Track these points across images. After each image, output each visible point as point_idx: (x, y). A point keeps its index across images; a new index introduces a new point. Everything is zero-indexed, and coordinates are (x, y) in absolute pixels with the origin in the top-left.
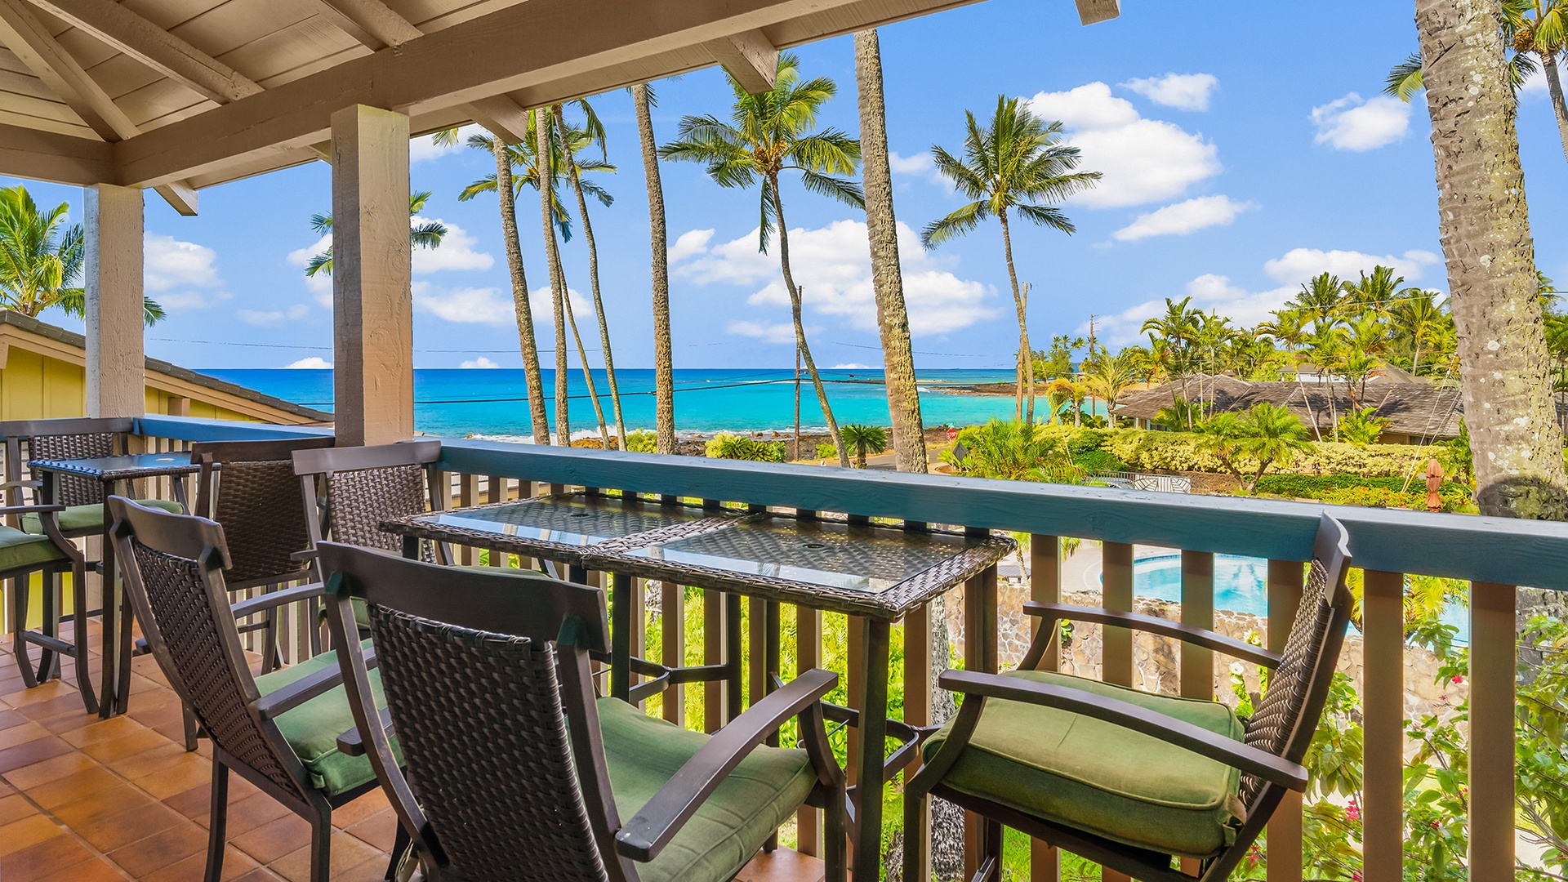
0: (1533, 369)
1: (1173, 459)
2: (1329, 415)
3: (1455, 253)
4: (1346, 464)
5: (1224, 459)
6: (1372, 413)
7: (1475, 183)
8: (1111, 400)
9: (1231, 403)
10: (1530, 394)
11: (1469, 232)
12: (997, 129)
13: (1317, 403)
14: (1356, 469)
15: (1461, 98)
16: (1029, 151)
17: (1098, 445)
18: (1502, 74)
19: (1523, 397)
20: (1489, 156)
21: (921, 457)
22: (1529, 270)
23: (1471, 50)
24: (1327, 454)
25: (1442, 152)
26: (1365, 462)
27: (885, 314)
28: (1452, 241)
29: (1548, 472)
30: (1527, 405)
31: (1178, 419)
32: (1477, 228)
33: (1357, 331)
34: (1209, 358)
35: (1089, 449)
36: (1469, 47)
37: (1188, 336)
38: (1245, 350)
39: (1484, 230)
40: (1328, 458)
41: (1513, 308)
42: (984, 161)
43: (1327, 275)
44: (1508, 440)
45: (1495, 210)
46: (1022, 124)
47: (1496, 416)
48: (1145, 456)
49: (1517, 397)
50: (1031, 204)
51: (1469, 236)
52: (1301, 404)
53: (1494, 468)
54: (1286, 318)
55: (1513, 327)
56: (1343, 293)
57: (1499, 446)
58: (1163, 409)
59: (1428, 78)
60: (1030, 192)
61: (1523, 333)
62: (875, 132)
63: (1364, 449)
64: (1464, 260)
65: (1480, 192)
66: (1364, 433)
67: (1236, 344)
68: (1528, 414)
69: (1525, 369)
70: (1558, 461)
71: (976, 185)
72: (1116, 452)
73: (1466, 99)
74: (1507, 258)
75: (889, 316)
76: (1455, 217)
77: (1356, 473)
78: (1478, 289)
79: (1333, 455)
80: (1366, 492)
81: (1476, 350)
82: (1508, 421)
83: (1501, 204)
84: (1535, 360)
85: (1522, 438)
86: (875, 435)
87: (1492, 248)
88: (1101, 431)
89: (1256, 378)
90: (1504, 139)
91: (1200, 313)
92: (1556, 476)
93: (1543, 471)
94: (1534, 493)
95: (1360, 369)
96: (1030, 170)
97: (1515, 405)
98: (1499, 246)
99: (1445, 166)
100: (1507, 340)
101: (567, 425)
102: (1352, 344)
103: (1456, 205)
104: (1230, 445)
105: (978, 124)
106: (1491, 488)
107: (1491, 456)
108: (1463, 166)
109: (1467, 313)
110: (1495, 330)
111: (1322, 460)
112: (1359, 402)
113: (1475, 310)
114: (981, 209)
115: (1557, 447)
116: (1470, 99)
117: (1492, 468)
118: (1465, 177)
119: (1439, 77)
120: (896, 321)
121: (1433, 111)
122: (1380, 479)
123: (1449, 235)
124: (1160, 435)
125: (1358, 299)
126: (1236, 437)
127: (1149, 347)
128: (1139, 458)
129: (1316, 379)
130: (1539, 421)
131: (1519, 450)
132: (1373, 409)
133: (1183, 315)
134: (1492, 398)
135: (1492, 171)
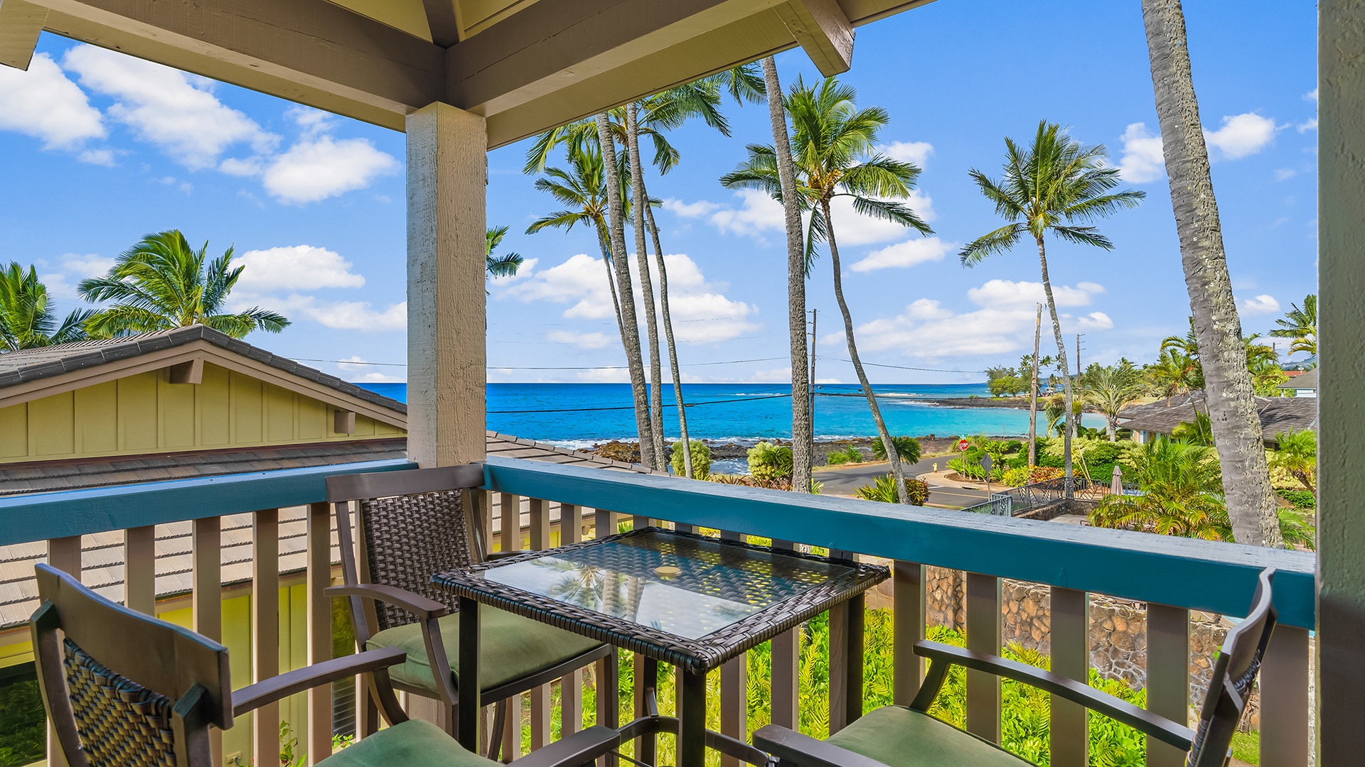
8: (1112, 414)
12: (1036, 152)
16: (1073, 174)
17: (1115, 458)
42: (1023, 185)
50: (1068, 226)
71: (1013, 208)
86: (911, 446)
105: (1019, 150)
114: (1016, 230)
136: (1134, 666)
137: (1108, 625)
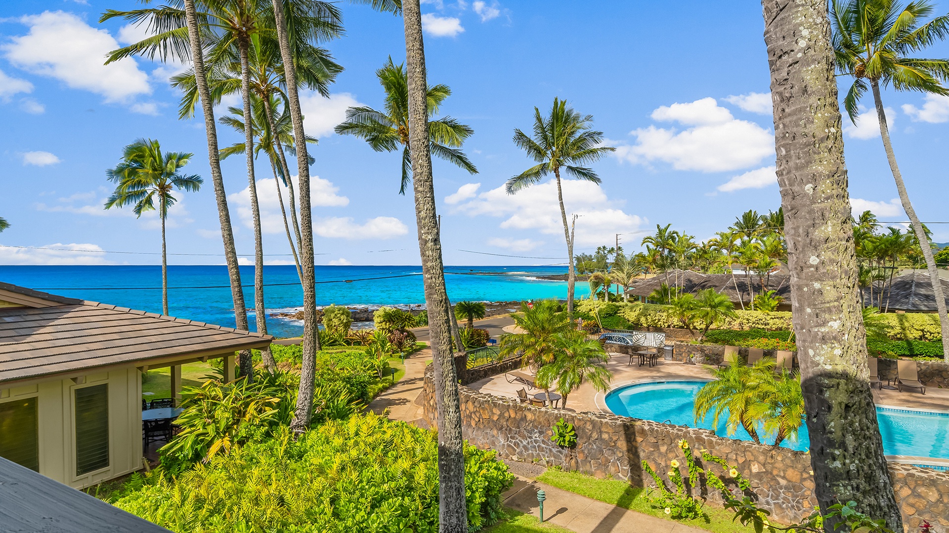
0: (844, 281)
1: (659, 320)
2: (749, 294)
3: (787, 183)
4: (758, 323)
5: (684, 323)
6: (774, 293)
7: (802, 123)
8: (625, 285)
9: (694, 287)
10: (842, 301)
11: (797, 164)
12: (553, 118)
13: (742, 287)
14: (763, 326)
15: (792, 51)
16: (573, 133)
17: (616, 313)
18: (825, 29)
19: (836, 304)
20: (813, 100)
21: (447, 334)
22: (843, 197)
23: (800, 9)
24: (747, 317)
25: (777, 98)
26: (769, 322)
27: (422, 232)
28: (784, 173)
29: (854, 367)
30: (840, 311)
31: (662, 296)
32: (803, 161)
33: (765, 244)
34: (682, 260)
35: (610, 315)
36: (798, 6)
37: (669, 247)
38: (704, 255)
39: (809, 162)
40: (748, 320)
41: (830, 229)
42: (545, 138)
43: (751, 211)
44: (824, 340)
45: (817, 145)
46: (568, 115)
47: (815, 319)
48: (643, 320)
49: (832, 304)
50: (574, 165)
51: (797, 168)
52: (733, 288)
53: (813, 362)
54: (724, 236)
55: (830, 245)
56: (761, 222)
57: (817, 344)
58: (655, 290)
59: (768, 35)
60: (574, 158)
61: (837, 250)
62: (417, 103)
63: (768, 315)
64: (793, 188)
65: (806, 131)
66: (768, 305)
67: (699, 252)
68: (840, 319)
69: (838, 281)
70: (863, 358)
71: (540, 153)
72: (626, 317)
73: (796, 51)
74: (826, 186)
75: (425, 233)
76: (786, 152)
77: (763, 328)
78: (803, 213)
79: (751, 318)
80: (767, 341)
81: (801, 264)
82: (824, 324)
83: (822, 140)
84: (846, 272)
85: (835, 338)
86: (478, 308)
87: (814, 178)
88: (617, 304)
89: (710, 272)
90: (825, 85)
91: (676, 233)
92: (861, 370)
93: (850, 366)
94: (843, 386)
95: (766, 267)
96: (574, 144)
97: (829, 310)
98: (820, 176)
99: (780, 110)
100: (826, 255)
101: (263, 304)
102: (762, 252)
103: (787, 142)
104: (689, 314)
105: (542, 115)
106: (811, 379)
107: (811, 352)
108: (793, 108)
109: (795, 233)
110: (816, 248)
111: (744, 321)
112: (766, 286)
113: (801, 230)
114: (544, 168)
115: (862, 346)
116: (799, 51)
117: (811, 362)
118: (795, 118)
119: (776, 34)
120: (430, 237)
121: (772, 63)
122: (777, 332)
123: (782, 168)
124: (653, 306)
125: (769, 225)
126: (692, 309)
127: (646, 253)
128: (639, 320)
129: (743, 273)
130: (848, 324)
131: (832, 348)
132: (774, 291)
133: (666, 234)
134: (813, 305)
135: (815, 113)
136: (519, 438)
137: (506, 415)
